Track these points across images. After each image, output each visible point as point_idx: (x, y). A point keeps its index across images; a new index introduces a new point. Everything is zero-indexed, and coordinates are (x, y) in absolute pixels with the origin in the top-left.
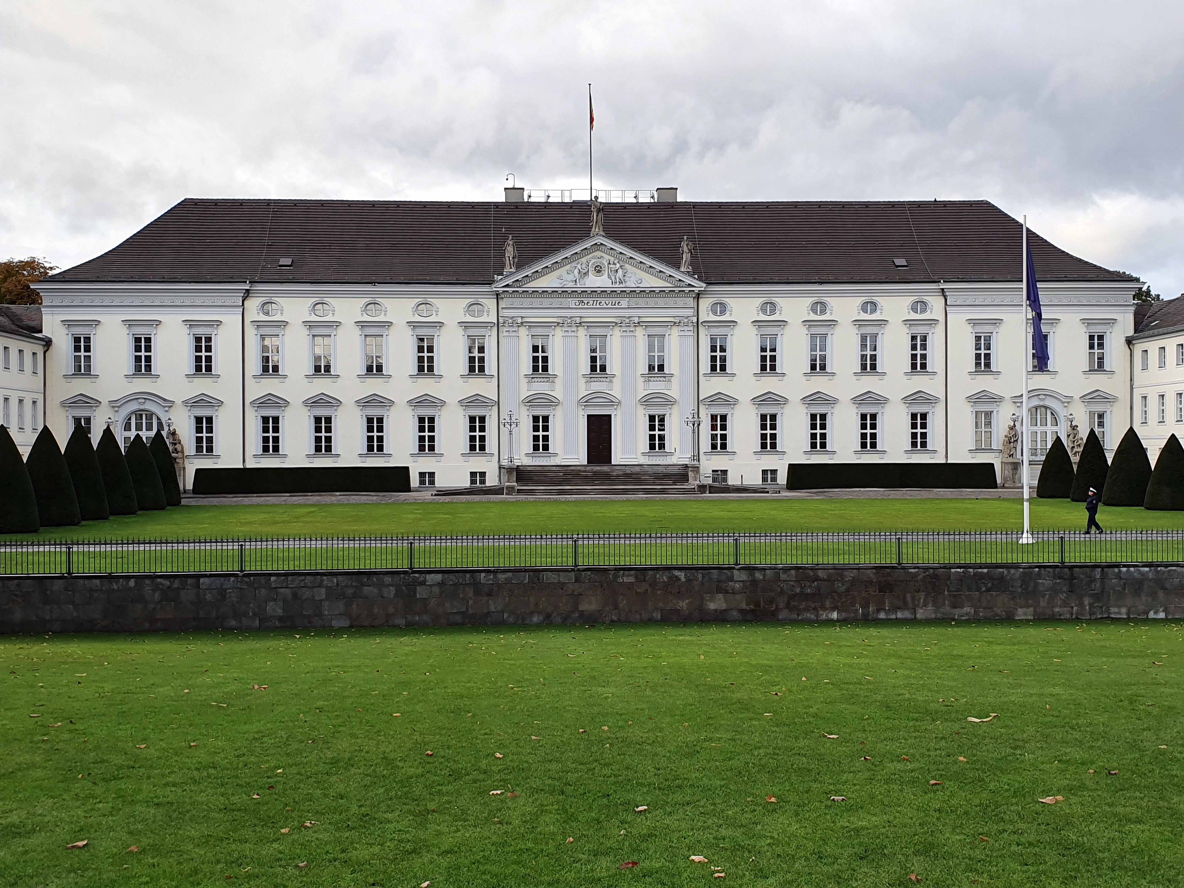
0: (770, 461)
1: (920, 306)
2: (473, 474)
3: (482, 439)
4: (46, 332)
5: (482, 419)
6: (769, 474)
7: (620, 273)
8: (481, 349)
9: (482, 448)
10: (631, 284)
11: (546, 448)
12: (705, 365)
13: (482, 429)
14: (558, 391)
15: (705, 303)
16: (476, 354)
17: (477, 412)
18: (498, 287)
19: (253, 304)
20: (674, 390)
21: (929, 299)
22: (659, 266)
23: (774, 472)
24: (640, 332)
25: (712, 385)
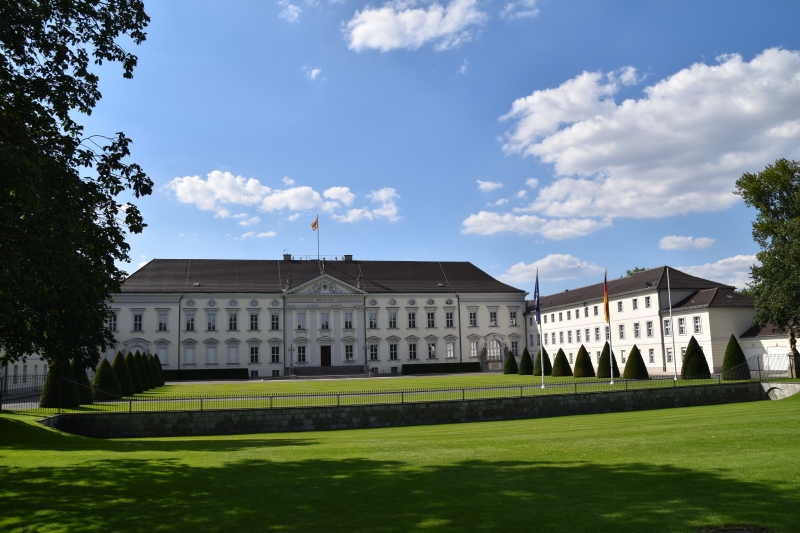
0: (394, 364)
1: (449, 301)
2: (274, 371)
3: (277, 356)
5: (277, 348)
6: (394, 369)
7: (334, 288)
8: (277, 319)
9: (278, 360)
10: (338, 292)
11: (304, 360)
12: (368, 325)
13: (277, 352)
14: (308, 336)
15: (367, 300)
16: (275, 322)
17: (275, 346)
18: (284, 294)
19: (184, 302)
20: (355, 335)
21: (452, 299)
23: (396, 368)
24: (341, 311)
25: (371, 333)
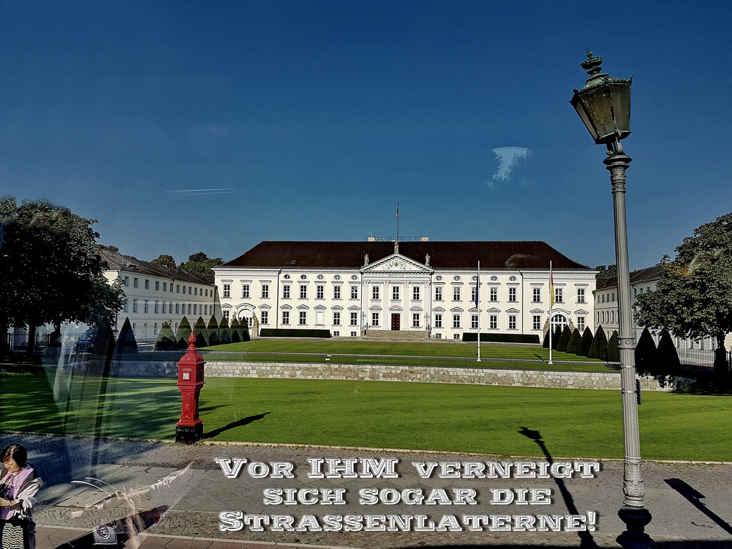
0: (457, 331)
1: (513, 278)
2: (352, 332)
3: (356, 321)
4: (216, 284)
5: (356, 314)
6: (456, 336)
7: (403, 266)
8: (356, 291)
9: (355, 324)
10: (407, 269)
11: (377, 324)
12: (434, 298)
13: (356, 317)
14: (381, 305)
15: (434, 276)
16: (354, 292)
17: (354, 312)
18: (362, 270)
19: (282, 275)
20: (422, 305)
21: (516, 276)
22: (418, 264)
23: (458, 335)
24: (411, 286)
25: (436, 304)
